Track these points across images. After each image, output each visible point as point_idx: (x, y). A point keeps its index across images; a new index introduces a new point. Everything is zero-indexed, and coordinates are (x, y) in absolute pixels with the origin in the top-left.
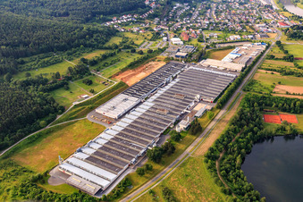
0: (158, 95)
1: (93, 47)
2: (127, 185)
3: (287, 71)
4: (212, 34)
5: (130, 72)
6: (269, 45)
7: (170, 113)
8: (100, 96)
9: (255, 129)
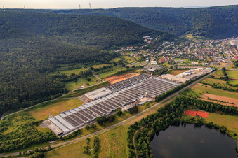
1: (101, 62)
2: (77, 133)
3: (218, 86)
4: (180, 60)
6: (216, 69)
7: (124, 100)
8: (91, 87)
9: (173, 116)
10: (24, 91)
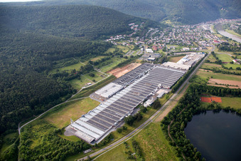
0: (134, 84)
1: (97, 54)
2: (110, 139)
3: (217, 70)
4: (171, 46)
5: (119, 69)
6: (207, 54)
7: (142, 95)
8: (99, 84)
9: (195, 106)
10: (32, 96)
